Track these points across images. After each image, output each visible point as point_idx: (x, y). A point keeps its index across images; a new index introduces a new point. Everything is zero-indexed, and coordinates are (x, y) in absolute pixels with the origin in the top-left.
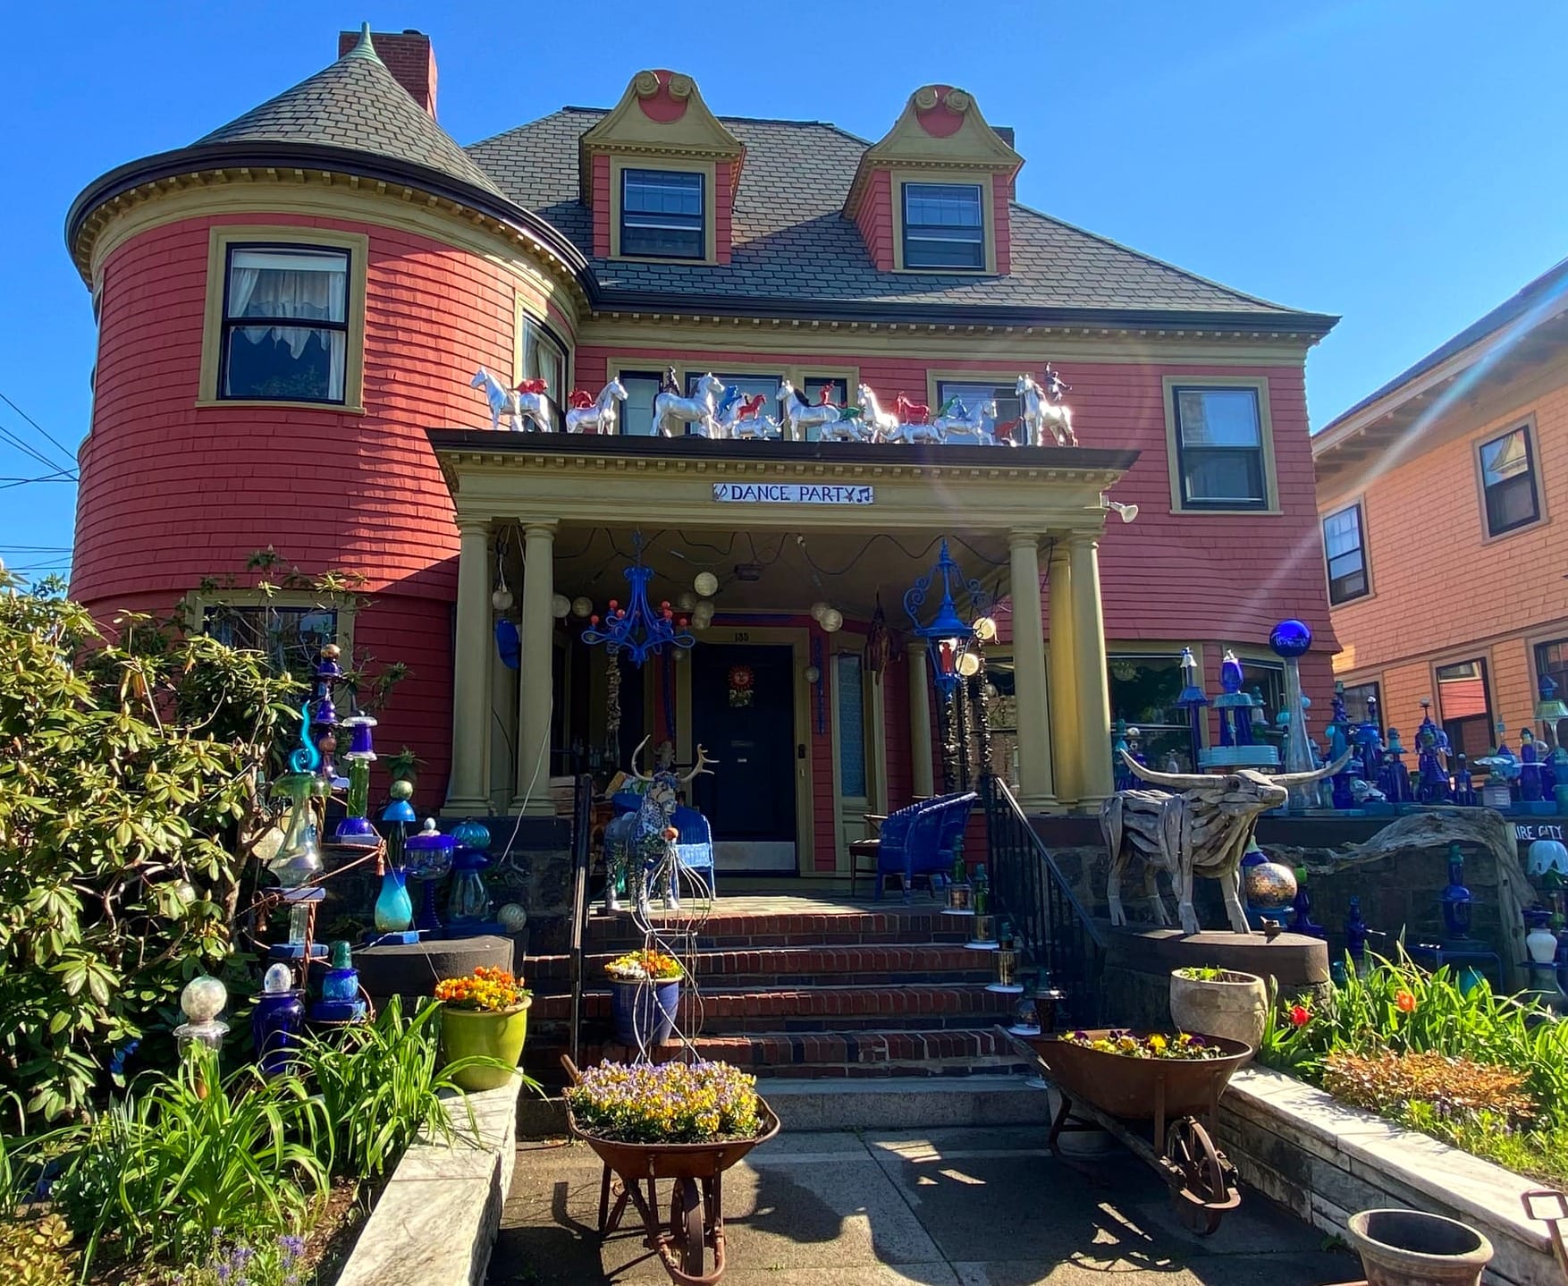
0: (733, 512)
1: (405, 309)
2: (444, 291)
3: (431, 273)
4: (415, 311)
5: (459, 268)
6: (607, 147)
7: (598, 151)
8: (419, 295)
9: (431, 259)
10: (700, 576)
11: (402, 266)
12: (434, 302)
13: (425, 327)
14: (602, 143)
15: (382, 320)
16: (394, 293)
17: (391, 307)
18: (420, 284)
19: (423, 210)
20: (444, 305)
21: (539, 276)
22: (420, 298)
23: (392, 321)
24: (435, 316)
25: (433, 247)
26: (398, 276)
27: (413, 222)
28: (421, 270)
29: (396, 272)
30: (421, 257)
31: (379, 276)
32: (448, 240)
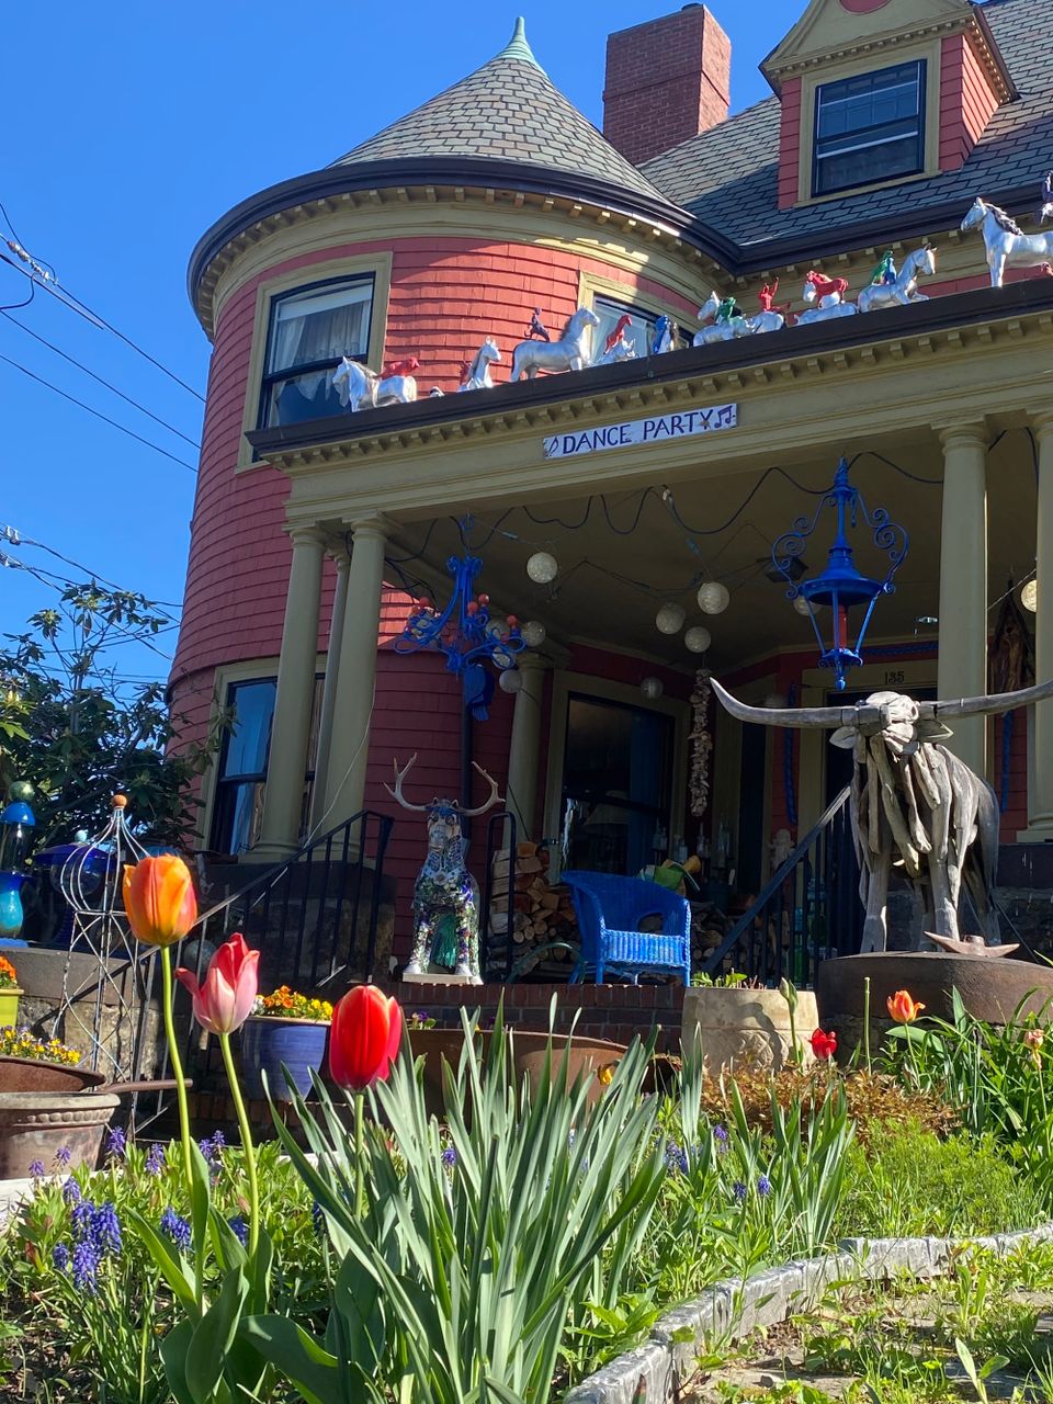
0: (567, 470)
1: (430, 324)
2: (478, 293)
3: (462, 276)
4: (441, 324)
5: (498, 263)
6: (795, 67)
7: (786, 76)
8: (446, 305)
9: (465, 261)
10: (531, 560)
11: (430, 276)
12: (464, 309)
13: (451, 340)
14: (788, 63)
15: (403, 342)
16: (418, 309)
17: (414, 325)
18: (449, 292)
19: (453, 207)
20: (478, 309)
21: (622, 250)
22: (447, 308)
23: (414, 341)
24: (464, 324)
25: (467, 246)
26: (424, 289)
27: (441, 224)
28: (449, 276)
29: (421, 285)
30: (451, 262)
31: (403, 294)
32: (485, 234)
